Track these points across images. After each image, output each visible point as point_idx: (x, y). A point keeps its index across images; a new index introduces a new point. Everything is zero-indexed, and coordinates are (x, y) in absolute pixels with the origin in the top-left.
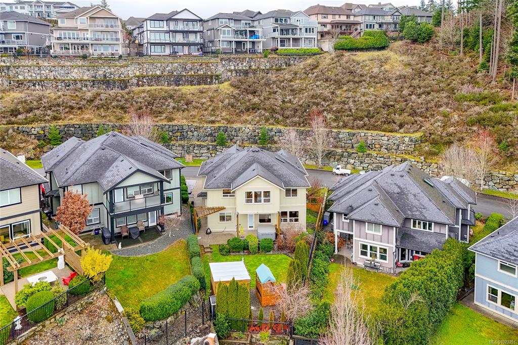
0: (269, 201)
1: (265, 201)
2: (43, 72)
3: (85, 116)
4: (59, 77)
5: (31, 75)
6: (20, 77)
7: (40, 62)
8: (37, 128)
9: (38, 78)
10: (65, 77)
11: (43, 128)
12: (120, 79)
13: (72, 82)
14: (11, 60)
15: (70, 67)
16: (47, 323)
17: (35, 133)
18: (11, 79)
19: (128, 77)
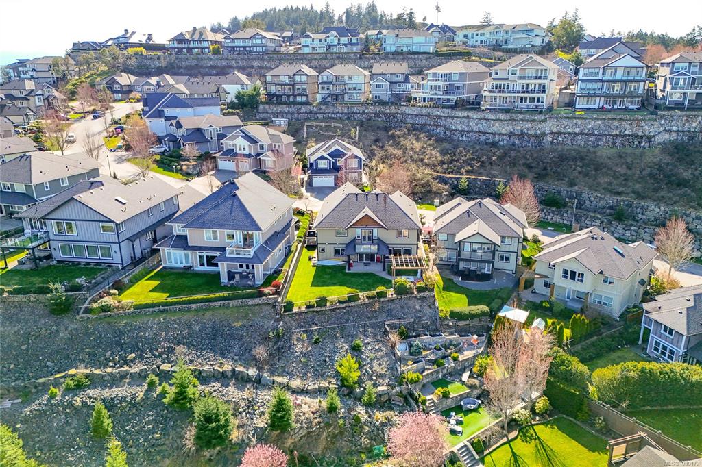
0: (582, 281)
1: (578, 280)
2: (471, 124)
3: (493, 172)
4: (483, 130)
5: (461, 127)
6: (453, 128)
7: (470, 114)
8: (453, 178)
9: (466, 129)
10: (487, 130)
11: (457, 179)
12: (535, 136)
13: (491, 136)
14: (449, 111)
15: (492, 122)
16: (403, 297)
17: (451, 182)
18: (446, 129)
19: (544, 134)
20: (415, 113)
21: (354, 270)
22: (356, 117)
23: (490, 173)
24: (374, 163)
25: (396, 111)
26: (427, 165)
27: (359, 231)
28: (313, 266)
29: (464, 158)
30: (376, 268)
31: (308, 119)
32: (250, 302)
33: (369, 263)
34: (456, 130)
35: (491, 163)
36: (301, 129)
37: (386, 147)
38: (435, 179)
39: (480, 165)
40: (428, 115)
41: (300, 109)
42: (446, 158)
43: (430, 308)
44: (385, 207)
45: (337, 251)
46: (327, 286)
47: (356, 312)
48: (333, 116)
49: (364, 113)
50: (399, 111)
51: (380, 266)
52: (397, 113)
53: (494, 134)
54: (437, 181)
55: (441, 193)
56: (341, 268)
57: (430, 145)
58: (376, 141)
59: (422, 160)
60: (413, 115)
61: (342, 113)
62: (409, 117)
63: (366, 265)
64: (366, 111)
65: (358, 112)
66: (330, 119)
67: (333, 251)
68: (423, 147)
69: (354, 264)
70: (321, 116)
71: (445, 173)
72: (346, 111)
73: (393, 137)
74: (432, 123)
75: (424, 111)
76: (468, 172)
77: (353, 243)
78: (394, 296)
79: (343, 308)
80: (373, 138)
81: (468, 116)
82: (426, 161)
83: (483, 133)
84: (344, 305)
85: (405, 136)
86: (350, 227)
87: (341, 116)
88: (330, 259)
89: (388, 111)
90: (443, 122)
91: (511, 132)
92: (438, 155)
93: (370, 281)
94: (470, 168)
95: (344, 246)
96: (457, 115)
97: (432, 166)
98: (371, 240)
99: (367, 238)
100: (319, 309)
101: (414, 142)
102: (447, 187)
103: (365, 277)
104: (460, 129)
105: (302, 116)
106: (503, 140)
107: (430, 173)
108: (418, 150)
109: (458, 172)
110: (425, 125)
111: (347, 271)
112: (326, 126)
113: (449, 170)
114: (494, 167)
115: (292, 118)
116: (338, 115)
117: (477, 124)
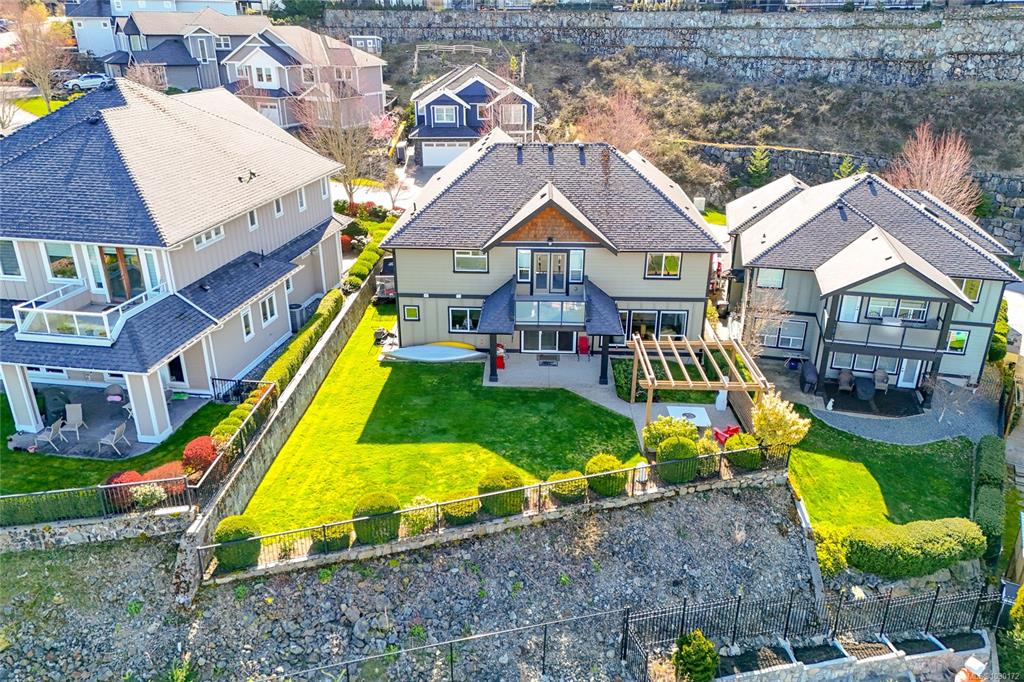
2: (764, 42)
3: (821, 139)
4: (791, 54)
5: (742, 49)
6: (725, 51)
7: (764, 19)
8: (735, 150)
9: (753, 53)
10: (801, 53)
11: (743, 153)
12: (912, 61)
13: (810, 64)
14: (717, 15)
15: (814, 32)
16: (683, 491)
17: (728, 159)
18: (710, 54)
19: (932, 57)
20: (643, 25)
21: (509, 378)
22: (521, 36)
23: (815, 141)
24: (557, 123)
25: (601, 24)
26: (670, 126)
27: (525, 254)
28: (384, 364)
29: (756, 109)
30: (577, 375)
31: (423, 39)
32: (71, 534)
33: (555, 357)
34: (731, 57)
35: (815, 120)
36: (406, 59)
37: (583, 91)
38: (691, 153)
39: (794, 123)
40: (672, 29)
41: (407, 19)
42: (715, 110)
43: (783, 533)
44: (606, 183)
45: (458, 319)
46: (417, 439)
47: (513, 559)
48: (474, 33)
49: (537, 27)
50: (608, 23)
51: (590, 367)
52: (604, 27)
53: (818, 60)
54: (697, 158)
55: (708, 184)
56: (467, 373)
57: (676, 86)
58: (562, 81)
59: (661, 116)
60: (637, 29)
61: (492, 28)
62: (630, 32)
63: (546, 361)
64: (541, 23)
65: (524, 24)
66: (466, 38)
67: (445, 320)
68: (661, 90)
69: (510, 360)
70: (449, 34)
71: (713, 140)
72: (500, 24)
73: (596, 71)
74: (679, 44)
75: (661, 20)
76: (767, 137)
77: (505, 295)
78: (653, 489)
79: (464, 544)
80: (554, 75)
81: (758, 24)
82: (669, 117)
83: (790, 58)
84: (467, 532)
85: (621, 69)
86: (498, 243)
87: (490, 33)
88: (438, 341)
89: (586, 23)
90: (703, 40)
91: (856, 55)
92: (695, 104)
93: (561, 422)
94: (769, 129)
95: (480, 303)
96: (733, 24)
97: (684, 128)
98: (564, 285)
99: (549, 281)
100: (365, 553)
101: (642, 81)
102: (721, 169)
103: (544, 406)
104: (739, 53)
105: (411, 34)
106: (837, 72)
107: (680, 141)
108: (650, 96)
109: (742, 138)
110: (663, 48)
111: (486, 383)
112: (459, 53)
113: (723, 134)
114: (824, 128)
115: (391, 38)
116: (484, 31)
117: (778, 40)
